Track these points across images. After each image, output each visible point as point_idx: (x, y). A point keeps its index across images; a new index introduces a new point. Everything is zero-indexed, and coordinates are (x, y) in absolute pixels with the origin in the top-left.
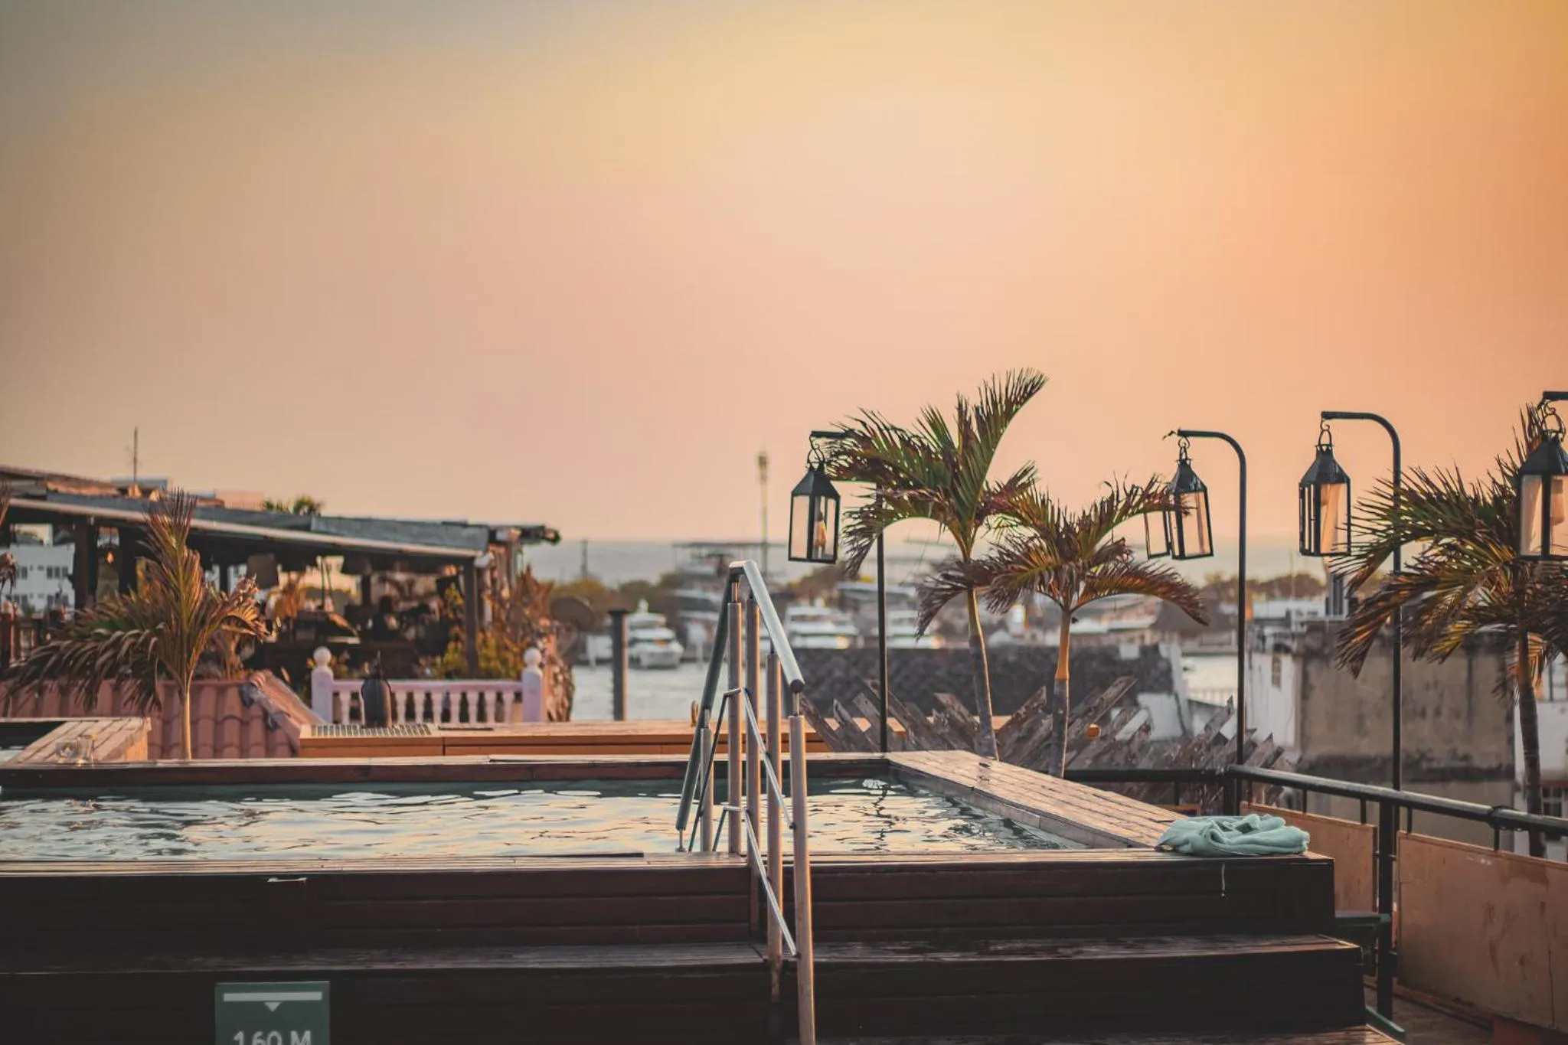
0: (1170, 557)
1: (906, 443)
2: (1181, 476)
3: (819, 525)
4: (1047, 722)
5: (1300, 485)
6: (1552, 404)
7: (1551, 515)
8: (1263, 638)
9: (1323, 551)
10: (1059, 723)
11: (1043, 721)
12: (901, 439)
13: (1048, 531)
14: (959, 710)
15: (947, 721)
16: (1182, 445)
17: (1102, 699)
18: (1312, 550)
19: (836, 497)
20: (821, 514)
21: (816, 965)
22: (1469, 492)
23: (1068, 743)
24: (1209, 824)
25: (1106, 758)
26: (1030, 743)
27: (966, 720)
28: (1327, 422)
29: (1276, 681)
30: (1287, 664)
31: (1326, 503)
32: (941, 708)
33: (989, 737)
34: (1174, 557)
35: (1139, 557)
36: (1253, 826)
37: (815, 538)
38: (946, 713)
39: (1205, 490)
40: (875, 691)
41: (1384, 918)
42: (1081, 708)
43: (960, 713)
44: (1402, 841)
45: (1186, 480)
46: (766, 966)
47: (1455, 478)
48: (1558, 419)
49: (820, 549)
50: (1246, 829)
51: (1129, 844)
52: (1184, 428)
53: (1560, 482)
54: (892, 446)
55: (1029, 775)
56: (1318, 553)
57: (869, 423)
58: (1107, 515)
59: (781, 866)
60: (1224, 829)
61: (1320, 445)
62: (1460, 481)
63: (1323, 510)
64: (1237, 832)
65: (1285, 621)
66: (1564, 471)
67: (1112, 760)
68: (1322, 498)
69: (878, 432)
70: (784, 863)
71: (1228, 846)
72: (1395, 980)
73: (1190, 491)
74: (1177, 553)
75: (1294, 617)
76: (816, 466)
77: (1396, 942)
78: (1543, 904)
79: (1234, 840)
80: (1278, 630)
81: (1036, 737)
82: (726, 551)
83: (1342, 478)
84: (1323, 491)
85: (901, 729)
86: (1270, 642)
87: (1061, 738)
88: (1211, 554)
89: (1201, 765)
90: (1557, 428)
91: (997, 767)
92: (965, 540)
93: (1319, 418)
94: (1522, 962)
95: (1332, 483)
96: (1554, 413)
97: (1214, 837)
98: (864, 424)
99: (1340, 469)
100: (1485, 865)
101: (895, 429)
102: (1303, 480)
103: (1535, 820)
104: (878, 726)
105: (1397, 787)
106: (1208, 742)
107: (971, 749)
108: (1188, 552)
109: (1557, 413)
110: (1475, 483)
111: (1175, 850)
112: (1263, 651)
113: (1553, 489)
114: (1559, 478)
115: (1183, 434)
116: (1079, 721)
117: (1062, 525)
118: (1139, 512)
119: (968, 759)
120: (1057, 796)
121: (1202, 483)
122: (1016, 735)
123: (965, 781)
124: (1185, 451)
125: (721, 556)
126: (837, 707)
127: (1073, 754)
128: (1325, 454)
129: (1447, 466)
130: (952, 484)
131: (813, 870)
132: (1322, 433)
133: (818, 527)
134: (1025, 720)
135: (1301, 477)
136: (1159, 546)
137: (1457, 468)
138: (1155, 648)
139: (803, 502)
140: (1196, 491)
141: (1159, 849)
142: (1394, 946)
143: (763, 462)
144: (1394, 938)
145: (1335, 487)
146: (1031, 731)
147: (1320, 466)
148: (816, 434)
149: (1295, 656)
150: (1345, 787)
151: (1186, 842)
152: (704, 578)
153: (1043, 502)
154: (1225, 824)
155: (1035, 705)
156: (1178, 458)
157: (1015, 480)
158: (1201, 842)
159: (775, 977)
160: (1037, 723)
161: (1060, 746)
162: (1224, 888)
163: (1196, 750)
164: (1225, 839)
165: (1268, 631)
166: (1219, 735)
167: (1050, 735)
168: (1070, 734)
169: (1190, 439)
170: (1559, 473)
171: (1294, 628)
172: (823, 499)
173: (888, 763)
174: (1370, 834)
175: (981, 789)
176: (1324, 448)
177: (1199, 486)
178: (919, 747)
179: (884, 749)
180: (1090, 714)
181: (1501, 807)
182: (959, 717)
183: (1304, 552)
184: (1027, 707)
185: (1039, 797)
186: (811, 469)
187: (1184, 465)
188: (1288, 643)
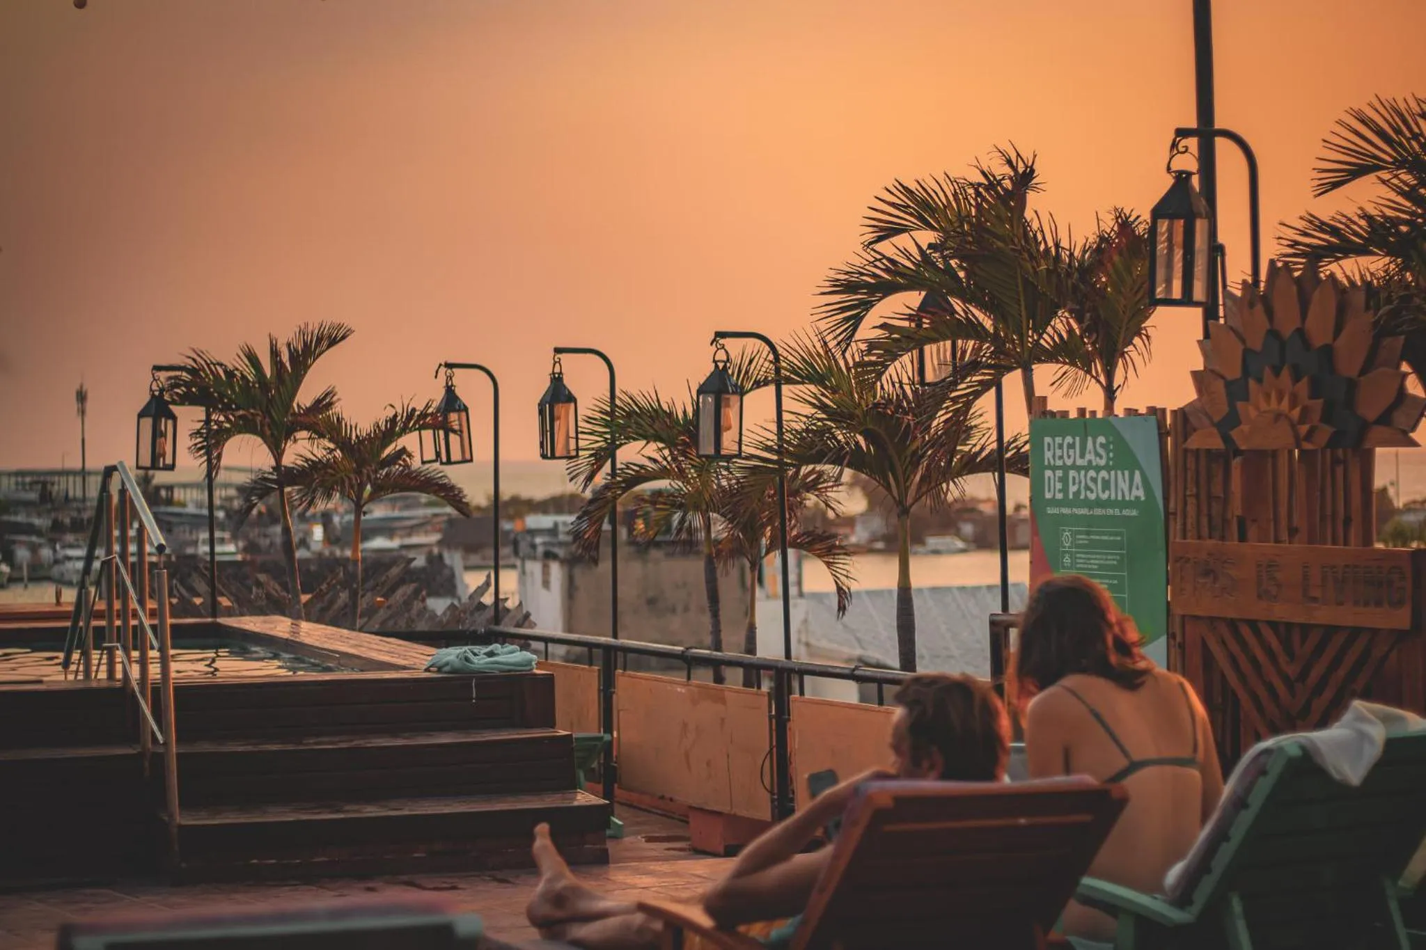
0: (438, 463)
1: (230, 374)
2: (447, 398)
3: (160, 440)
4: (344, 596)
5: (539, 405)
6: (722, 341)
7: (722, 424)
8: (534, 546)
9: (557, 455)
10: (354, 595)
11: (341, 594)
12: (225, 372)
13: (343, 443)
14: (274, 587)
15: (264, 596)
16: (448, 374)
17: (387, 576)
18: (549, 455)
19: (174, 418)
20: (161, 431)
21: (178, 755)
22: (665, 407)
23: (361, 612)
24: (463, 650)
25: (391, 623)
26: (331, 612)
27: (279, 594)
28: (559, 356)
29: (546, 584)
30: (556, 570)
31: (559, 418)
32: (259, 584)
33: (298, 607)
34: (442, 463)
35: (416, 464)
36: (496, 652)
37: (157, 450)
38: (263, 588)
39: (466, 409)
40: (206, 573)
41: (607, 737)
42: (371, 583)
43: (274, 589)
44: (621, 678)
45: (452, 401)
46: (141, 755)
47: (655, 398)
48: (727, 352)
49: (161, 459)
50: (491, 654)
51: (404, 668)
52: (451, 361)
53: (728, 399)
54: (217, 376)
55: (331, 630)
56: (553, 457)
57: (199, 359)
58: (391, 430)
59: (149, 686)
60: (475, 654)
61: (554, 373)
62: (658, 401)
63: (557, 424)
64: (485, 656)
65: (553, 531)
66: (731, 391)
67: (396, 624)
68: (556, 414)
69: (205, 367)
70: (152, 684)
71: (477, 666)
72: (616, 785)
73: (454, 410)
74: (444, 460)
75: (561, 528)
76: (157, 393)
77: (616, 757)
78: (723, 720)
79: (482, 662)
80: (547, 539)
81: (336, 607)
82: (49, 479)
83: (571, 399)
84: (556, 410)
85: (229, 604)
86: (540, 550)
87: (355, 606)
88: (471, 460)
89: (466, 627)
90: (725, 358)
91: (305, 626)
92: (278, 453)
93: (552, 353)
94: (708, 764)
95: (563, 402)
96: (723, 348)
97: (467, 659)
98: (194, 360)
99: (569, 392)
100: (681, 693)
101: (221, 365)
102: (541, 401)
103: (716, 656)
104: (209, 601)
105: (615, 636)
106: (471, 609)
107: (283, 614)
108: (453, 459)
109: (726, 347)
110: (670, 401)
111: (439, 670)
112: (534, 558)
113: (723, 404)
114: (727, 396)
115: (449, 366)
116: (369, 594)
117: (354, 437)
118: (415, 430)
119: (282, 621)
120: (352, 642)
121: (464, 405)
122: (319, 606)
123: (281, 635)
124: (451, 379)
125: (44, 484)
126: (176, 586)
127: (365, 619)
128: (557, 380)
129: (648, 389)
130: (267, 407)
131: (176, 689)
132: (554, 365)
133: (160, 443)
134: (327, 593)
135: (540, 398)
136: (429, 455)
137: (656, 392)
138: (440, 557)
139: (147, 423)
140: (459, 411)
141: (427, 670)
142: (614, 759)
143: (81, 397)
144: (615, 754)
145: (566, 405)
146: (332, 602)
147: (554, 390)
148: (157, 368)
149: (563, 562)
150: (576, 639)
151: (447, 664)
152: (27, 504)
153: (338, 419)
154: (476, 651)
155: (334, 581)
156: (445, 384)
157: (318, 401)
158: (458, 664)
159: (147, 764)
160: (336, 597)
161: (354, 613)
162: (474, 695)
163: (462, 615)
164: (476, 661)
165: (538, 540)
166: (480, 603)
167: (346, 606)
168: (363, 604)
169: (454, 370)
170: (728, 393)
171: (562, 537)
172: (163, 420)
173: (219, 625)
174: (596, 674)
175: (292, 638)
176: (557, 376)
177: (462, 407)
178: (242, 615)
179: (214, 615)
180: (378, 588)
181: (691, 648)
182: (274, 593)
183: (544, 456)
184: (328, 584)
185: (339, 643)
186: (153, 396)
187: (450, 390)
188: (557, 550)
